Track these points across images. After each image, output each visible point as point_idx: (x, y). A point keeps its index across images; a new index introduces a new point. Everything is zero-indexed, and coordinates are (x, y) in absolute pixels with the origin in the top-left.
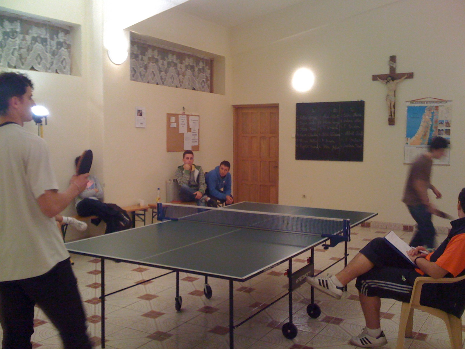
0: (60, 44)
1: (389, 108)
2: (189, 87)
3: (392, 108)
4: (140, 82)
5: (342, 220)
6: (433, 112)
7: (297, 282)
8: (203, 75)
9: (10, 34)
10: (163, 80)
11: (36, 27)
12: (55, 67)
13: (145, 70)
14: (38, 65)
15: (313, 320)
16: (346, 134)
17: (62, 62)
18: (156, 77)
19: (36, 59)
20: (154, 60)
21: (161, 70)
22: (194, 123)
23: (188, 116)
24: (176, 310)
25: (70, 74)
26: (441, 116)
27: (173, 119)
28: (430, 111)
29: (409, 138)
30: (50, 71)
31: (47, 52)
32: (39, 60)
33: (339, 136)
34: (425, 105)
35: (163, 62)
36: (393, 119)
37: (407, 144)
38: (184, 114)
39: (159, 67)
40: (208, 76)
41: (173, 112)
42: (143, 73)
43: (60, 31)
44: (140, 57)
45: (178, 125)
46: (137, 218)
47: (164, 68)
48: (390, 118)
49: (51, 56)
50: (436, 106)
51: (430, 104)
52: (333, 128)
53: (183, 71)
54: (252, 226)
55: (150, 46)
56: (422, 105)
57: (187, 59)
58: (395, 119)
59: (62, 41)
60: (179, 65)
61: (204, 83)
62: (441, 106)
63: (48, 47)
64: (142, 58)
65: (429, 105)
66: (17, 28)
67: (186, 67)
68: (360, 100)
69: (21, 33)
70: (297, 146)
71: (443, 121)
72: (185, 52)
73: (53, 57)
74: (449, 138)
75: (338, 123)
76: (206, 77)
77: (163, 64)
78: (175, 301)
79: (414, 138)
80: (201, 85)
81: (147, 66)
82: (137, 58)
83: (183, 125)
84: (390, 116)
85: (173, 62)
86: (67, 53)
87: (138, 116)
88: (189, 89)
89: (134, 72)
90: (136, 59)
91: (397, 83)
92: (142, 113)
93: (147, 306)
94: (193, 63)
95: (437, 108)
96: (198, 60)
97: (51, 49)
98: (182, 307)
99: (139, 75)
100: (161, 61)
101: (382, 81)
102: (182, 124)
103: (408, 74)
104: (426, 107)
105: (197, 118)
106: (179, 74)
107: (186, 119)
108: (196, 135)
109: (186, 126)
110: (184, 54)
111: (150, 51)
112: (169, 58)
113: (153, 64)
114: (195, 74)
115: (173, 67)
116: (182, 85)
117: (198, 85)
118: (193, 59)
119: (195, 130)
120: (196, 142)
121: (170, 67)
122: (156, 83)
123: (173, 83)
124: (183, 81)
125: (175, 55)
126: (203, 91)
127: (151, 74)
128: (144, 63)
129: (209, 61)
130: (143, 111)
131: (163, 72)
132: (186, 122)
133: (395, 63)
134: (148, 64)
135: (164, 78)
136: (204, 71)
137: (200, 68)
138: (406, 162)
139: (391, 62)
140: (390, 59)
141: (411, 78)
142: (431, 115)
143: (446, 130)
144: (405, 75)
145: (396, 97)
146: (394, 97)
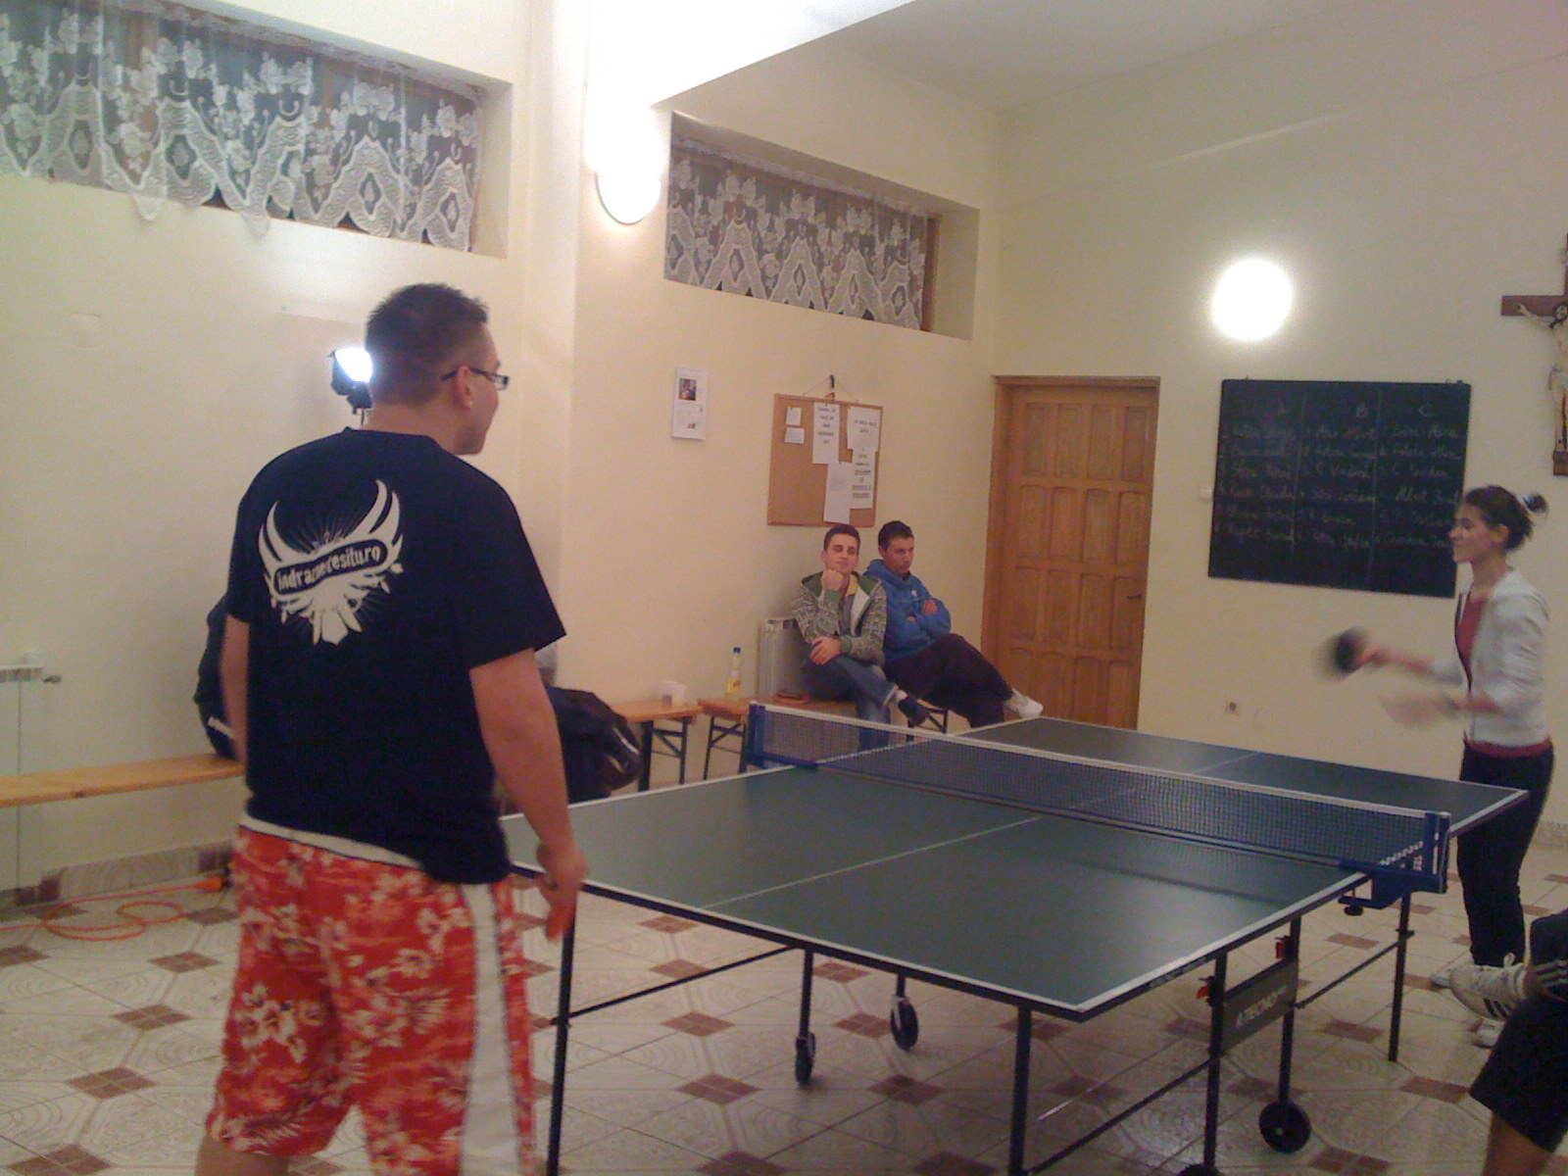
0: (439, 147)
2: (853, 307)
4: (694, 284)
5: (1420, 813)
7: (1239, 1022)
8: (904, 270)
9: (281, 103)
10: (769, 283)
11: (365, 84)
12: (420, 221)
13: (712, 247)
14: (367, 214)
15: (1282, 1158)
16: (1397, 498)
17: (444, 208)
18: (746, 270)
19: (362, 192)
20: (744, 211)
21: (765, 246)
22: (862, 431)
23: (844, 406)
24: (797, 1079)
25: (470, 250)
27: (794, 416)
30: (404, 234)
31: (398, 171)
32: (370, 195)
33: (1371, 502)
35: (772, 221)
38: (831, 399)
39: (759, 236)
40: (919, 272)
41: (798, 393)
42: (704, 256)
43: (441, 103)
44: (699, 199)
45: (809, 437)
46: (657, 743)
47: (775, 239)
49: (409, 184)
52: (1351, 474)
53: (836, 253)
54: (1077, 810)
55: (730, 165)
57: (851, 213)
59: (446, 134)
60: (824, 232)
61: (904, 299)
63: (401, 152)
64: (705, 204)
66: (304, 85)
67: (848, 238)
68: (1454, 380)
69: (315, 102)
70: (1217, 529)
72: (849, 190)
73: (416, 189)
75: (1371, 456)
76: (911, 274)
77: (771, 228)
80: (894, 302)
81: (721, 232)
82: (689, 205)
83: (827, 438)
84: (1561, 445)
85: (805, 222)
86: (462, 178)
87: (680, 401)
88: (851, 314)
89: (674, 253)
90: (685, 210)
92: (695, 388)
93: (695, 1057)
94: (873, 226)
96: (887, 217)
97: (412, 159)
99: (691, 262)
100: (764, 218)
101: (1537, 318)
102: (825, 434)
105: (872, 416)
106: (821, 266)
107: (837, 415)
108: (867, 472)
109: (835, 441)
110: (843, 195)
111: (732, 180)
112: (792, 206)
113: (740, 227)
114: (875, 264)
115: (805, 240)
116: (830, 301)
117: (884, 301)
118: (872, 214)
119: (865, 456)
120: (866, 495)
121: (795, 238)
122: (746, 291)
123: (799, 293)
124: (833, 289)
125: (812, 199)
126: (897, 323)
127: (731, 257)
128: (709, 222)
129: (925, 224)
130: (697, 385)
131: (771, 256)
132: (835, 427)
134: (722, 226)
135: (772, 274)
136: (903, 255)
137: (892, 246)
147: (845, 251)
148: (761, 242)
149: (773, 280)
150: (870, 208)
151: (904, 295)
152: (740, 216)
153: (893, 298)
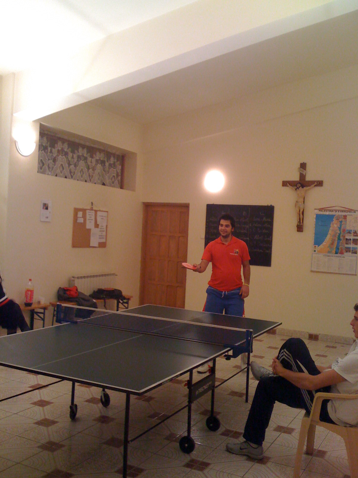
2: (99, 181)
3: (301, 215)
4: (48, 174)
5: (244, 330)
6: (342, 221)
7: (197, 393)
8: (114, 170)
13: (53, 163)
15: (212, 433)
16: (255, 238)
18: (64, 170)
20: (64, 153)
21: (71, 163)
22: (101, 218)
23: (96, 211)
24: (71, 418)
26: (349, 225)
27: (80, 214)
28: (338, 220)
29: (317, 246)
33: (248, 240)
34: (334, 213)
35: (73, 156)
36: (302, 225)
37: (315, 251)
38: (92, 209)
39: (69, 160)
40: (119, 171)
41: (81, 207)
42: (51, 166)
44: (49, 149)
45: (85, 221)
46: (36, 316)
47: (74, 161)
48: (299, 224)
50: (345, 215)
52: (242, 231)
53: (93, 165)
54: (153, 333)
55: (60, 139)
56: (331, 213)
57: (98, 153)
58: (304, 225)
60: (89, 159)
61: (115, 178)
62: (349, 215)
64: (51, 150)
65: (337, 213)
67: (97, 161)
68: (269, 205)
71: (351, 230)
72: (97, 146)
74: (357, 248)
75: (248, 226)
76: (117, 172)
77: (73, 157)
78: (69, 409)
79: (321, 246)
81: (56, 158)
82: (46, 150)
83: (90, 221)
84: (299, 223)
85: (83, 156)
87: (43, 210)
88: (99, 184)
89: (41, 165)
90: (45, 152)
91: (306, 191)
92: (48, 206)
93: (39, 413)
94: (105, 158)
95: (345, 217)
96: (109, 155)
98: (78, 415)
99: (47, 168)
100: (70, 155)
101: (292, 187)
102: (90, 219)
103: (317, 182)
104: (334, 215)
105: (105, 214)
106: (88, 169)
107: (94, 214)
108: (103, 231)
109: (93, 222)
110: (95, 148)
111: (60, 143)
112: (79, 151)
113: (63, 157)
114: (105, 169)
115: (83, 161)
116: (92, 180)
117: (108, 180)
118: (104, 154)
119: (102, 226)
120: (103, 238)
121: (80, 161)
122: (65, 176)
123: (82, 176)
124: (92, 176)
125: (85, 149)
126: (112, 187)
127: (60, 167)
128: (53, 155)
129: (121, 157)
130: (49, 205)
131: (73, 166)
132: (93, 218)
133: (305, 171)
134: (57, 157)
135: (73, 172)
136: (114, 166)
137: (111, 163)
138: (313, 269)
139: (301, 169)
140: (300, 166)
141: (320, 186)
142: (339, 223)
143: (354, 240)
144: (314, 183)
145: (305, 204)
146: (303, 204)
147: (96, 164)
148: (69, 162)
149: (73, 173)
152: (62, 153)
153: (111, 179)
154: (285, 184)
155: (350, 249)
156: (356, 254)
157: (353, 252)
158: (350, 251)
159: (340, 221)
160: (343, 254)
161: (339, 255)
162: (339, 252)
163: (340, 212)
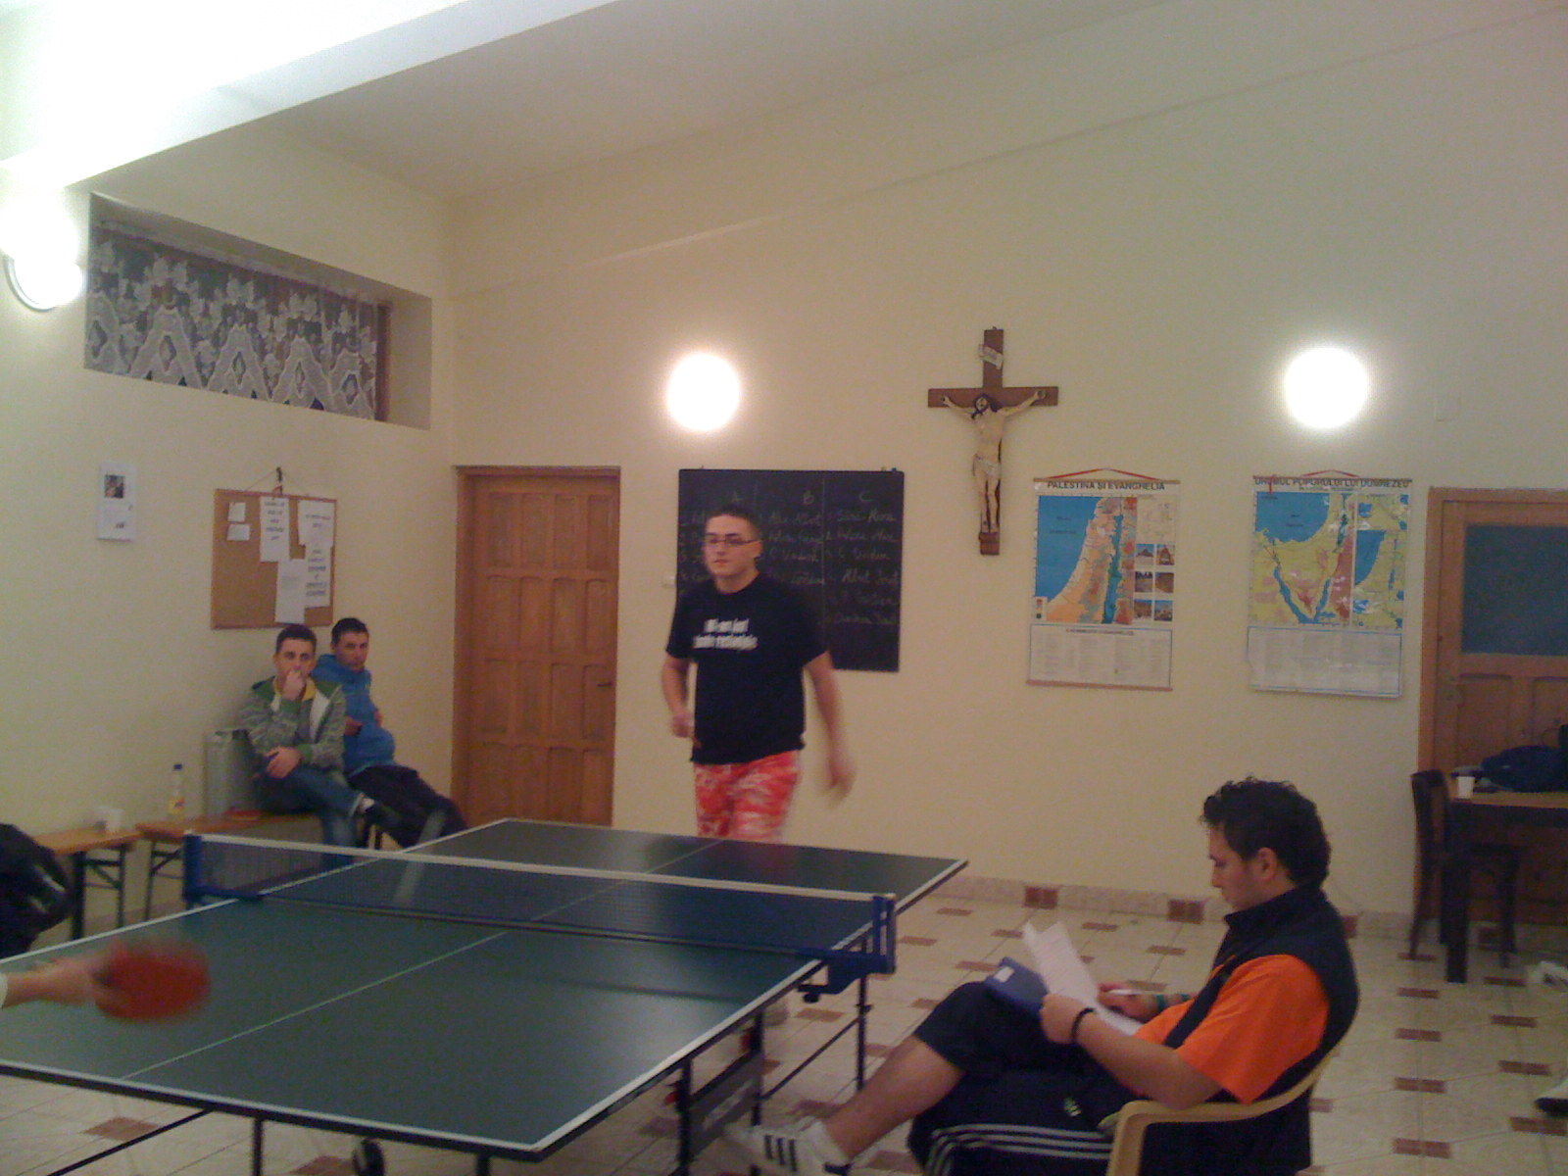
1: (983, 498)
2: (301, 396)
3: (992, 499)
4: (119, 374)
5: (867, 897)
6: (1122, 516)
7: (707, 1123)
8: (355, 357)
10: (205, 372)
13: (139, 334)
16: (844, 580)
18: (178, 358)
20: (175, 297)
21: (199, 333)
22: (315, 525)
23: (294, 500)
26: (1145, 529)
27: (238, 511)
28: (1110, 512)
29: (1044, 599)
33: (820, 584)
34: (1094, 492)
35: (207, 308)
36: (995, 533)
37: (1039, 616)
38: (279, 492)
39: (192, 322)
40: (371, 360)
41: (242, 487)
42: (131, 343)
44: (124, 283)
45: (256, 534)
46: (91, 876)
47: (210, 326)
48: (987, 531)
50: (1130, 496)
51: (1110, 491)
52: (801, 558)
53: (279, 339)
54: (540, 922)
55: (160, 248)
56: (1086, 492)
57: (294, 300)
60: (265, 319)
62: (1144, 497)
64: (131, 289)
65: (1106, 492)
67: (292, 324)
68: (889, 469)
71: (1152, 546)
72: (291, 275)
74: (1171, 602)
75: (819, 541)
76: (362, 362)
77: (206, 313)
79: (1059, 600)
80: (345, 391)
81: (149, 318)
82: (113, 290)
83: (275, 534)
84: (986, 526)
85: (243, 308)
87: (107, 499)
88: (299, 403)
89: (97, 341)
90: (108, 293)
91: (1008, 419)
92: (122, 484)
94: (318, 313)
95: (1131, 502)
96: (333, 303)
99: (116, 348)
100: (198, 304)
101: (958, 408)
102: (271, 529)
103: (1040, 389)
104: (1098, 498)
105: (325, 509)
106: (263, 353)
107: (286, 507)
108: (325, 568)
109: (285, 538)
110: (285, 280)
111: (160, 265)
112: (229, 293)
113: (171, 312)
114: (322, 352)
115: (244, 326)
116: (275, 390)
117: (333, 392)
118: (316, 300)
119: (318, 552)
120: (322, 593)
121: (232, 326)
122: (178, 381)
123: (240, 381)
124: (277, 376)
125: (251, 283)
126: (350, 413)
127: (162, 346)
128: (135, 308)
129: (376, 310)
130: (127, 482)
131: (207, 343)
132: (285, 522)
133: (999, 355)
134: (150, 311)
135: (209, 362)
136: (353, 343)
137: (340, 334)
138: (1035, 677)
139: (988, 349)
140: (985, 340)
141: (1050, 405)
142: (1112, 526)
143: (1161, 576)
144: (1032, 395)
145: (1002, 460)
146: (997, 465)
147: (289, 338)
148: (195, 329)
149: (210, 369)
150: (315, 297)
151: (356, 384)
152: (170, 301)
153: (345, 387)
154: (936, 398)
155: (1150, 605)
156: (1169, 623)
157: (1159, 615)
158: (1148, 614)
159: (1115, 518)
160: (1127, 624)
161: (1114, 626)
162: (1115, 617)
163: (1114, 486)
